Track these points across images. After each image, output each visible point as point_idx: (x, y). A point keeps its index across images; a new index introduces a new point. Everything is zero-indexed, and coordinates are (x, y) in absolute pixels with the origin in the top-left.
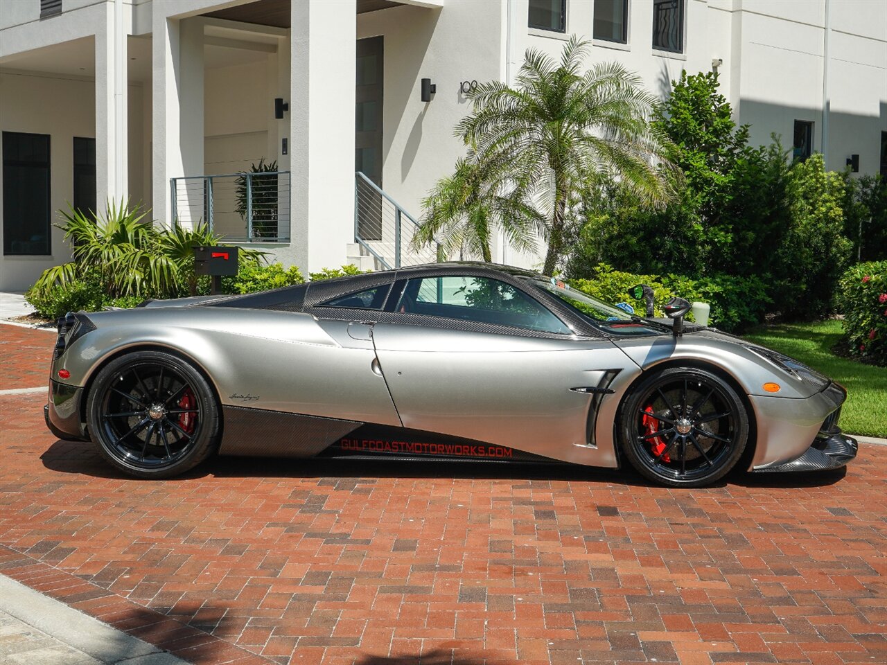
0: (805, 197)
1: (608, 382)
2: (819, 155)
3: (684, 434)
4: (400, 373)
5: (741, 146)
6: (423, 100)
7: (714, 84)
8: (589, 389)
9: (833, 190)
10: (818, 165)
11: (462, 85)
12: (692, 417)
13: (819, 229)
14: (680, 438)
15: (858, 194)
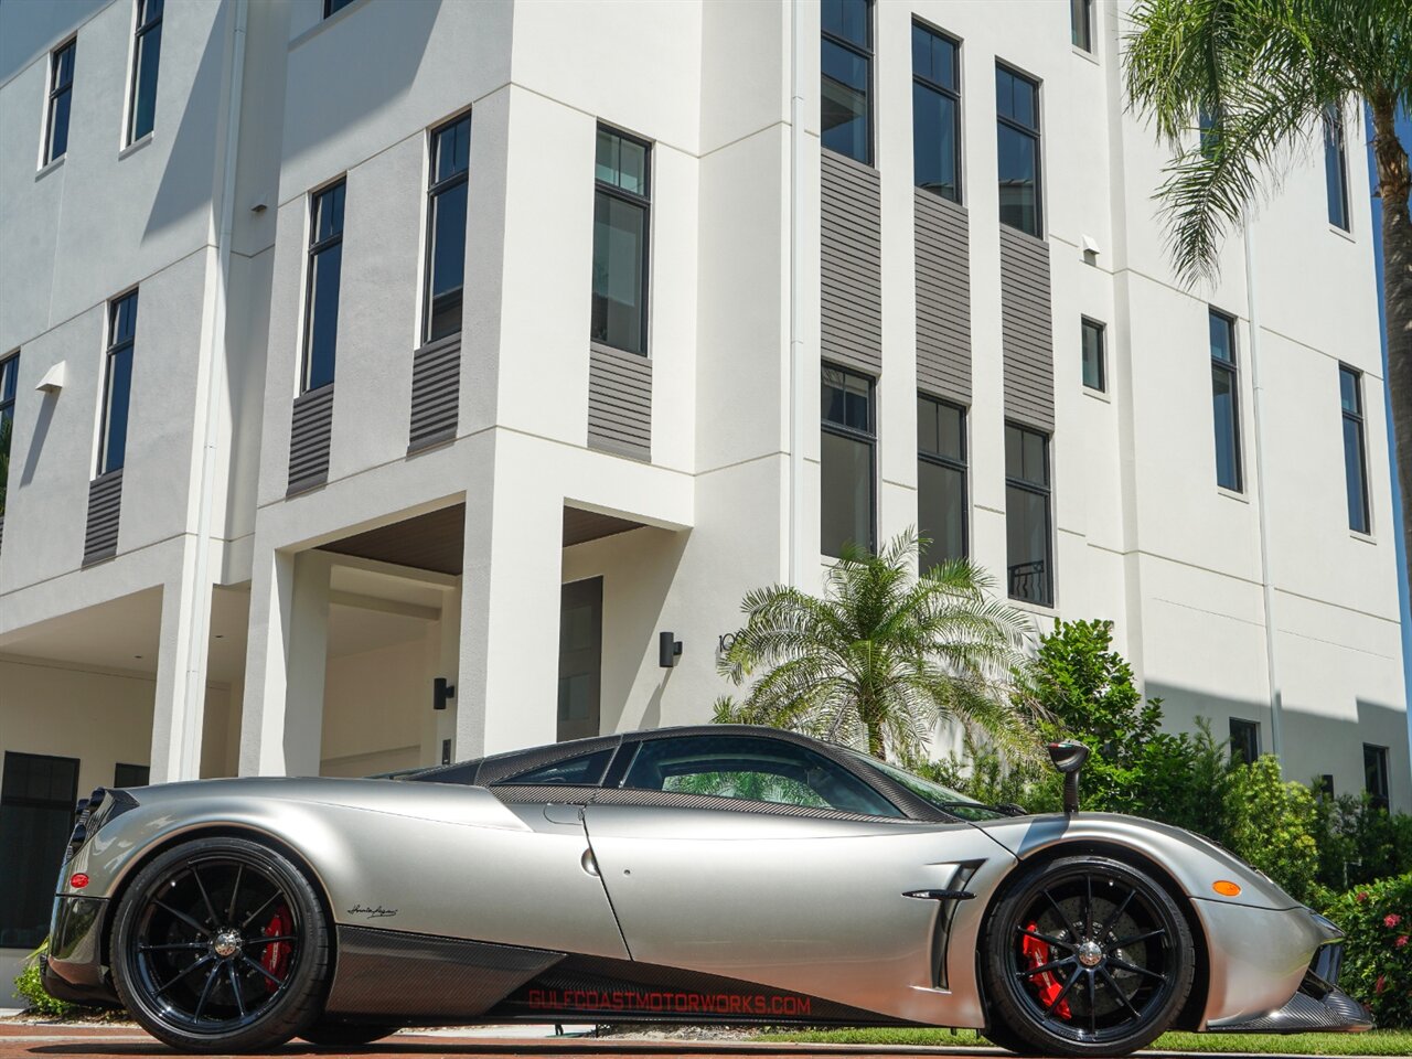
0: (1254, 818)
1: (963, 883)
2: (1271, 756)
3: (1091, 967)
4: (627, 872)
5: (1150, 730)
6: (662, 665)
7: (1104, 638)
8: (934, 894)
9: (1297, 809)
10: (1271, 771)
11: (722, 640)
12: (1102, 939)
13: (1282, 868)
14: (1084, 974)
15: (1336, 822)
